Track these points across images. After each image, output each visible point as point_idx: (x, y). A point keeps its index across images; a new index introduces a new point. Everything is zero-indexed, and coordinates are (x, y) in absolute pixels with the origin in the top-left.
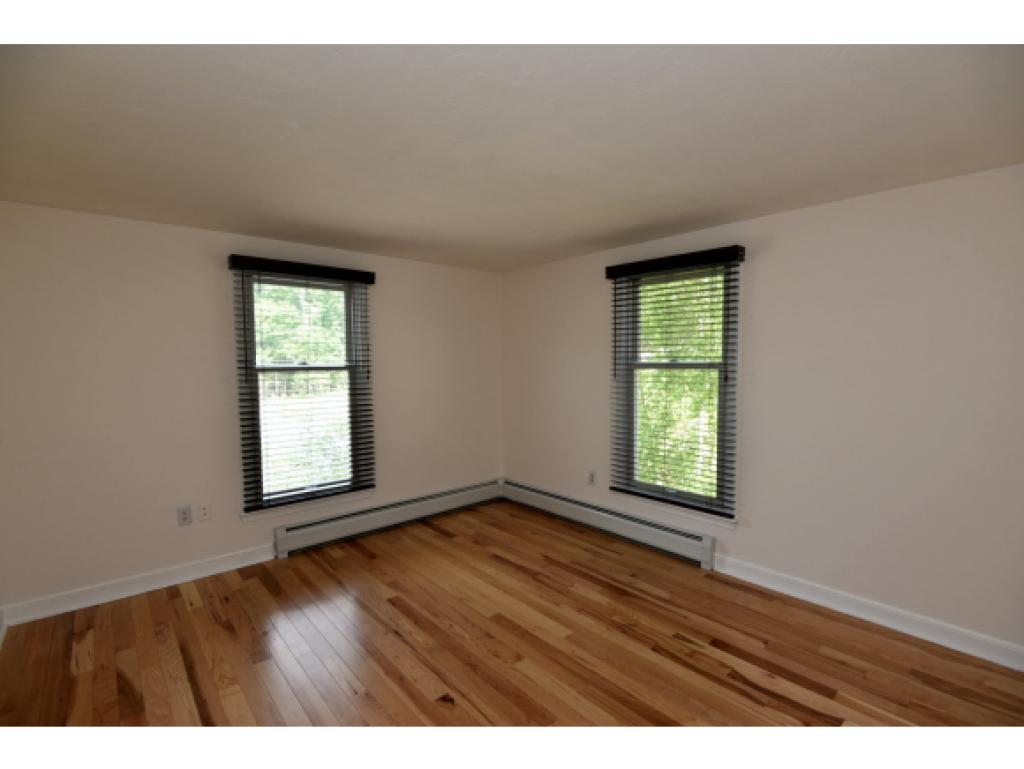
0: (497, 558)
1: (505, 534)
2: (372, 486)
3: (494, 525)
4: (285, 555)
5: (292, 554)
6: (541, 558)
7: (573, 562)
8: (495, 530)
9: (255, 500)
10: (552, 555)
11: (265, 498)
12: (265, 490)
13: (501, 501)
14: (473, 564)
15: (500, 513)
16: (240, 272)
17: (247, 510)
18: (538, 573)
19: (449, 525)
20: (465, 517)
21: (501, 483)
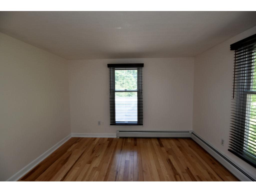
0: (169, 161)
1: (180, 152)
2: (142, 125)
3: (179, 147)
4: (119, 138)
5: (120, 138)
6: (186, 168)
7: (198, 176)
8: (178, 149)
9: (113, 122)
10: (191, 169)
11: (116, 123)
12: (116, 121)
13: (190, 139)
14: (159, 159)
15: (185, 144)
16: (109, 68)
17: (111, 125)
18: (178, 174)
19: (165, 142)
20: (172, 142)
21: (191, 132)
